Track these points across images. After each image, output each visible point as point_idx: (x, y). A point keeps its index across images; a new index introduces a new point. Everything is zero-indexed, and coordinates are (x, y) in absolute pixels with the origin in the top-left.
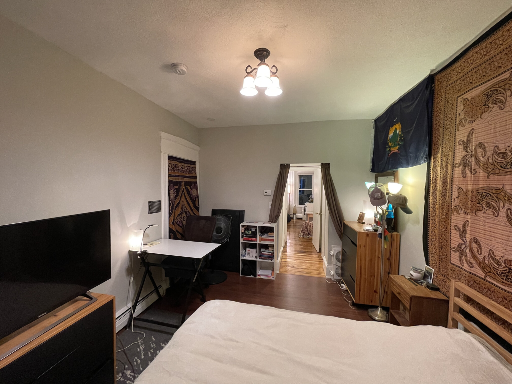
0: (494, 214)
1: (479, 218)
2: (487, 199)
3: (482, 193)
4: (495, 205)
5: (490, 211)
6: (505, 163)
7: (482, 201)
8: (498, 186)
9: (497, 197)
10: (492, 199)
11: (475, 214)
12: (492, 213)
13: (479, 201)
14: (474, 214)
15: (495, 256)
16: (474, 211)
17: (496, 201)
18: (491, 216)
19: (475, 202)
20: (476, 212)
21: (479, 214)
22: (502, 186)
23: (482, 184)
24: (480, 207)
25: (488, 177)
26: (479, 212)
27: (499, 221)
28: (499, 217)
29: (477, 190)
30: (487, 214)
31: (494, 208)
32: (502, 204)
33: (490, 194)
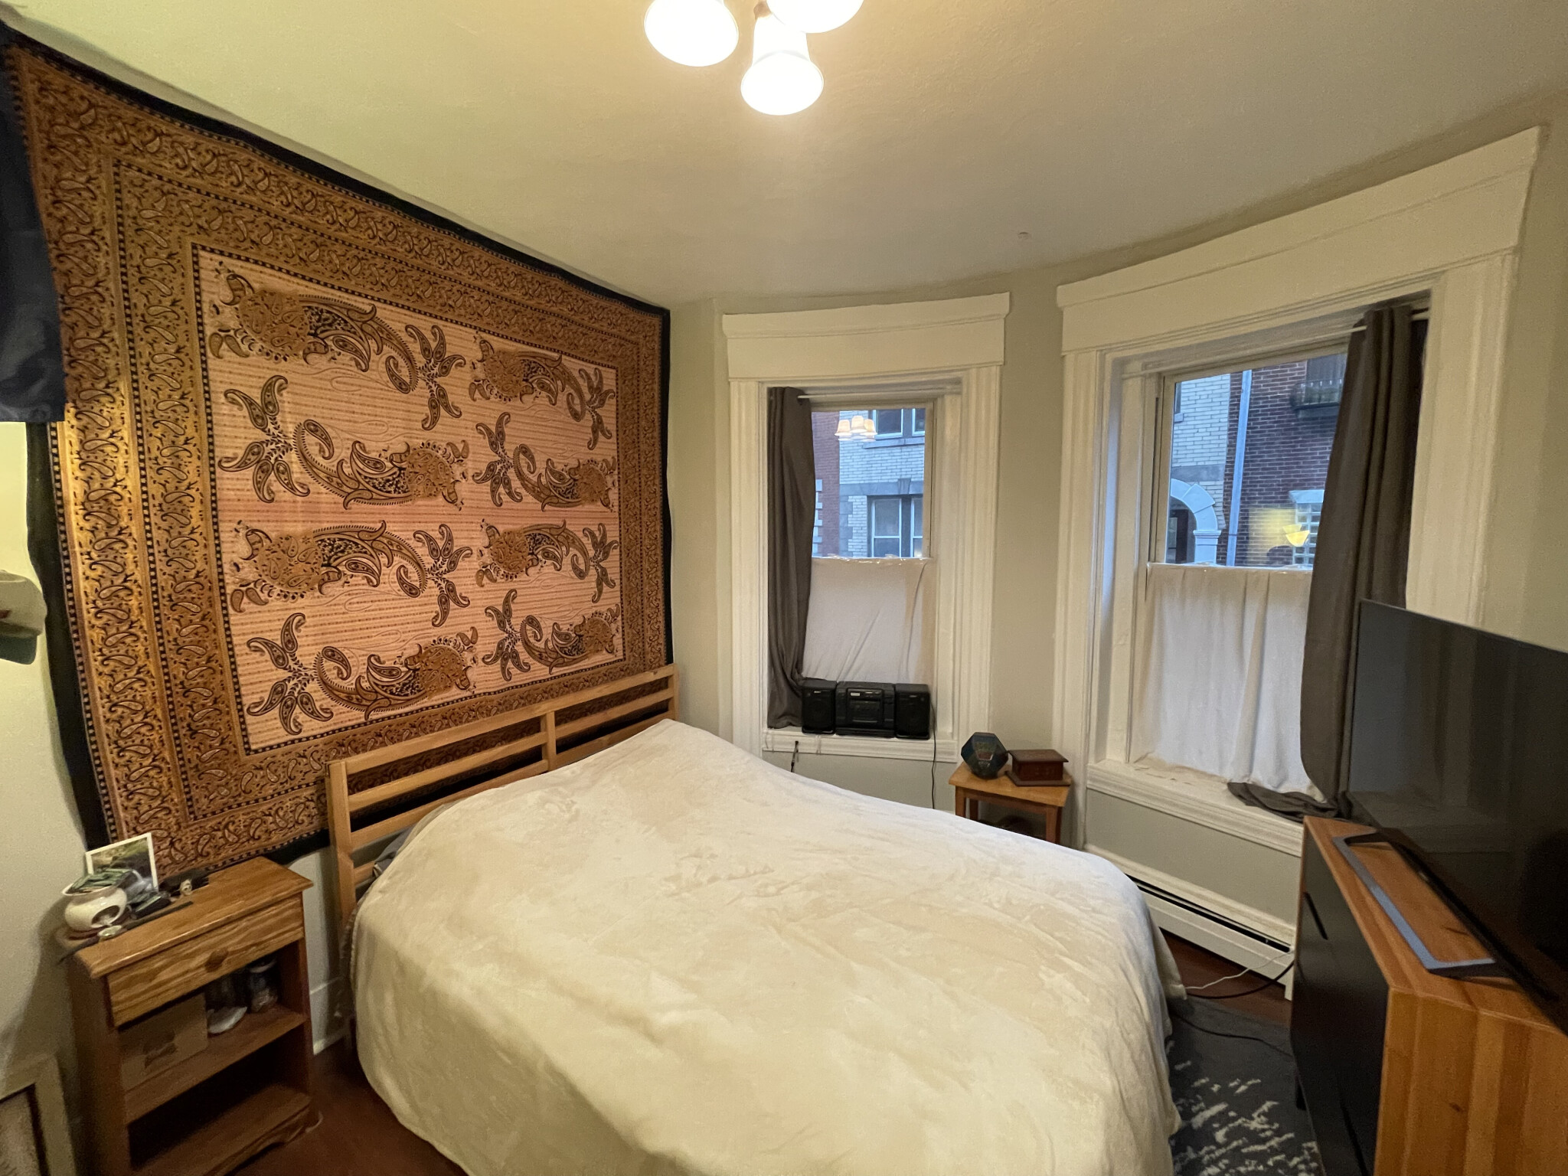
0: (369, 581)
1: (331, 599)
2: (349, 553)
3: (334, 541)
4: (370, 564)
5: (359, 579)
6: (381, 480)
7: (336, 559)
8: (371, 525)
9: (372, 548)
10: (360, 552)
11: (321, 592)
12: (365, 581)
13: (324, 560)
14: (318, 594)
15: (384, 663)
16: (316, 586)
17: (371, 555)
18: (364, 587)
19: (315, 563)
20: (320, 586)
21: (329, 590)
22: (380, 525)
23: (328, 522)
24: (331, 574)
25: (345, 505)
26: (329, 584)
27: (384, 593)
28: (381, 585)
29: (318, 534)
30: (352, 585)
31: (369, 570)
32: (384, 560)
33: (354, 543)
